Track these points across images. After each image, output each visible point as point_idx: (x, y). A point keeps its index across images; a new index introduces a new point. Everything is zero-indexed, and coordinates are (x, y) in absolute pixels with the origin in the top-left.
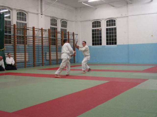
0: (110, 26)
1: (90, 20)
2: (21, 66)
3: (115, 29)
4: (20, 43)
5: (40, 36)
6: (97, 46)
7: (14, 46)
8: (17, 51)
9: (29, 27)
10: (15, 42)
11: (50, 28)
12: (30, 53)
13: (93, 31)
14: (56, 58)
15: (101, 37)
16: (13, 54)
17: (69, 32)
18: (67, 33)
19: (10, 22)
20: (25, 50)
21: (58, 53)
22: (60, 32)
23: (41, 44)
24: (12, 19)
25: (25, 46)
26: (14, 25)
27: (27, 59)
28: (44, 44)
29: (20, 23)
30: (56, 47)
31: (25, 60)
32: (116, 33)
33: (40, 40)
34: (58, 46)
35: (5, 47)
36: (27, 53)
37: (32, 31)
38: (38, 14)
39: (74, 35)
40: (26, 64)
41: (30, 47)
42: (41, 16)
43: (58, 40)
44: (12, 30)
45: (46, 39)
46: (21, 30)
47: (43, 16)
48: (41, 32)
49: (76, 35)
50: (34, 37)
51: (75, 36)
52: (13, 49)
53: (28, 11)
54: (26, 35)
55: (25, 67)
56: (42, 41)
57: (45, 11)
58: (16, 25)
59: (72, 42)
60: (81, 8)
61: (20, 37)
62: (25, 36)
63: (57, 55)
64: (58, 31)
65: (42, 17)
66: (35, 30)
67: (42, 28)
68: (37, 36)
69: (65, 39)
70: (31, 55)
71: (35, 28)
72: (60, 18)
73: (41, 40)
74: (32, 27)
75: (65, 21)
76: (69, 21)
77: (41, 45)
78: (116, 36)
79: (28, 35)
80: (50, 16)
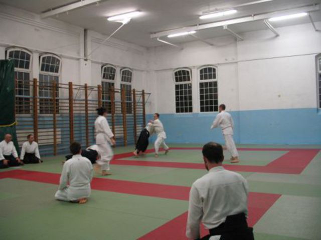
0: (206, 78)
1: (171, 69)
2: (47, 152)
3: (216, 84)
4: (47, 112)
5: (83, 97)
6: (184, 113)
7: (35, 116)
8: (39, 127)
9: (63, 83)
10: (35, 111)
11: (100, 84)
12: (65, 129)
13: (177, 87)
15: (190, 98)
16: (33, 131)
17: (136, 90)
18: (132, 92)
19: (27, 75)
20: (54, 124)
21: (116, 127)
22: (120, 91)
23: (84, 112)
24: (32, 69)
25: (54, 118)
26: (35, 80)
27: (58, 141)
28: (89, 112)
29: (46, 76)
30: (113, 117)
31: (55, 142)
32: (216, 90)
33: (82, 105)
34: (115, 115)
35: (17, 119)
36: (58, 130)
37: (68, 90)
38: (78, 59)
39: (145, 94)
40: (57, 148)
41: (64, 119)
42: (85, 62)
43: (116, 103)
44: (31, 88)
45: (95, 102)
46: (49, 88)
47: (88, 62)
48: (84, 91)
49: (148, 95)
50: (71, 99)
51: (146, 97)
52: (32, 123)
53: (61, 55)
54: (58, 97)
55: (55, 154)
56: (86, 107)
57: (91, 53)
58: (38, 80)
59: (142, 107)
60: (155, 47)
61: (46, 100)
62: (54, 99)
64: (115, 88)
65: (86, 64)
66: (74, 87)
67: (86, 85)
68: (76, 99)
69: (129, 102)
70: (65, 133)
71: (73, 84)
72: (120, 65)
73: (84, 105)
74: (68, 83)
75: (129, 71)
76: (135, 70)
77: (85, 115)
78: (216, 96)
79: (60, 96)
80: (102, 63)
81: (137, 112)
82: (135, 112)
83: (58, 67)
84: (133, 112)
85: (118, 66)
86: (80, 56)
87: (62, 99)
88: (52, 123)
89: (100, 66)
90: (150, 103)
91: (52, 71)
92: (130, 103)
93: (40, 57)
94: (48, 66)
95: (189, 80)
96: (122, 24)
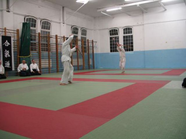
0: (127, 33)
1: (107, 29)
2: (45, 72)
3: (132, 36)
4: (44, 51)
6: (115, 52)
7: (39, 53)
8: (41, 58)
9: (52, 35)
12: (54, 60)
13: (111, 38)
14: (77, 64)
16: (38, 60)
17: (89, 40)
18: (87, 41)
19: (35, 30)
20: (49, 57)
22: (81, 40)
24: (37, 28)
25: (49, 53)
26: (39, 33)
27: (51, 65)
29: (44, 32)
31: (49, 66)
32: (132, 40)
35: (31, 54)
36: (50, 60)
37: (55, 39)
38: (60, 23)
39: (94, 42)
40: (51, 69)
42: (63, 24)
44: (37, 38)
46: (45, 38)
47: (65, 25)
48: (63, 40)
49: (95, 43)
50: (57, 44)
51: (94, 44)
52: (38, 56)
53: (51, 20)
54: (50, 42)
55: (49, 73)
57: (66, 20)
58: (41, 34)
59: (92, 49)
60: (99, 17)
61: (44, 44)
62: (49, 44)
63: (78, 62)
64: (78, 38)
65: (64, 26)
66: (58, 37)
67: (64, 36)
68: (59, 44)
71: (58, 36)
72: (80, 26)
74: (55, 35)
75: (85, 30)
76: (89, 29)
78: (132, 43)
79: (51, 42)
80: (71, 25)
81: (90, 52)
82: (88, 51)
83: (50, 27)
84: (87, 52)
85: (80, 27)
86: (60, 21)
87: (52, 44)
88: (48, 56)
89: (71, 27)
90: (96, 47)
91: (47, 29)
92: (86, 47)
93: (41, 21)
94: (45, 26)
95: (117, 34)
96: (83, 4)
